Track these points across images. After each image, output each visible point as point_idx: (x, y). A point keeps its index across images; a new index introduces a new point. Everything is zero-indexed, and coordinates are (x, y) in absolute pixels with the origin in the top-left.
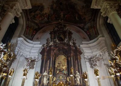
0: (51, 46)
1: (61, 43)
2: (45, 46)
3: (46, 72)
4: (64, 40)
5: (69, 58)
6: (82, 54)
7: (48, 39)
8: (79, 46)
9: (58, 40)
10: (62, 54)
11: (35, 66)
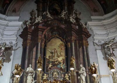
0: (38, 24)
1: (55, 19)
2: (27, 23)
3: (31, 67)
4: (61, 13)
5: (69, 44)
6: (91, 38)
7: (33, 11)
8: (86, 24)
9: (50, 13)
10: (57, 37)
11: (11, 57)
